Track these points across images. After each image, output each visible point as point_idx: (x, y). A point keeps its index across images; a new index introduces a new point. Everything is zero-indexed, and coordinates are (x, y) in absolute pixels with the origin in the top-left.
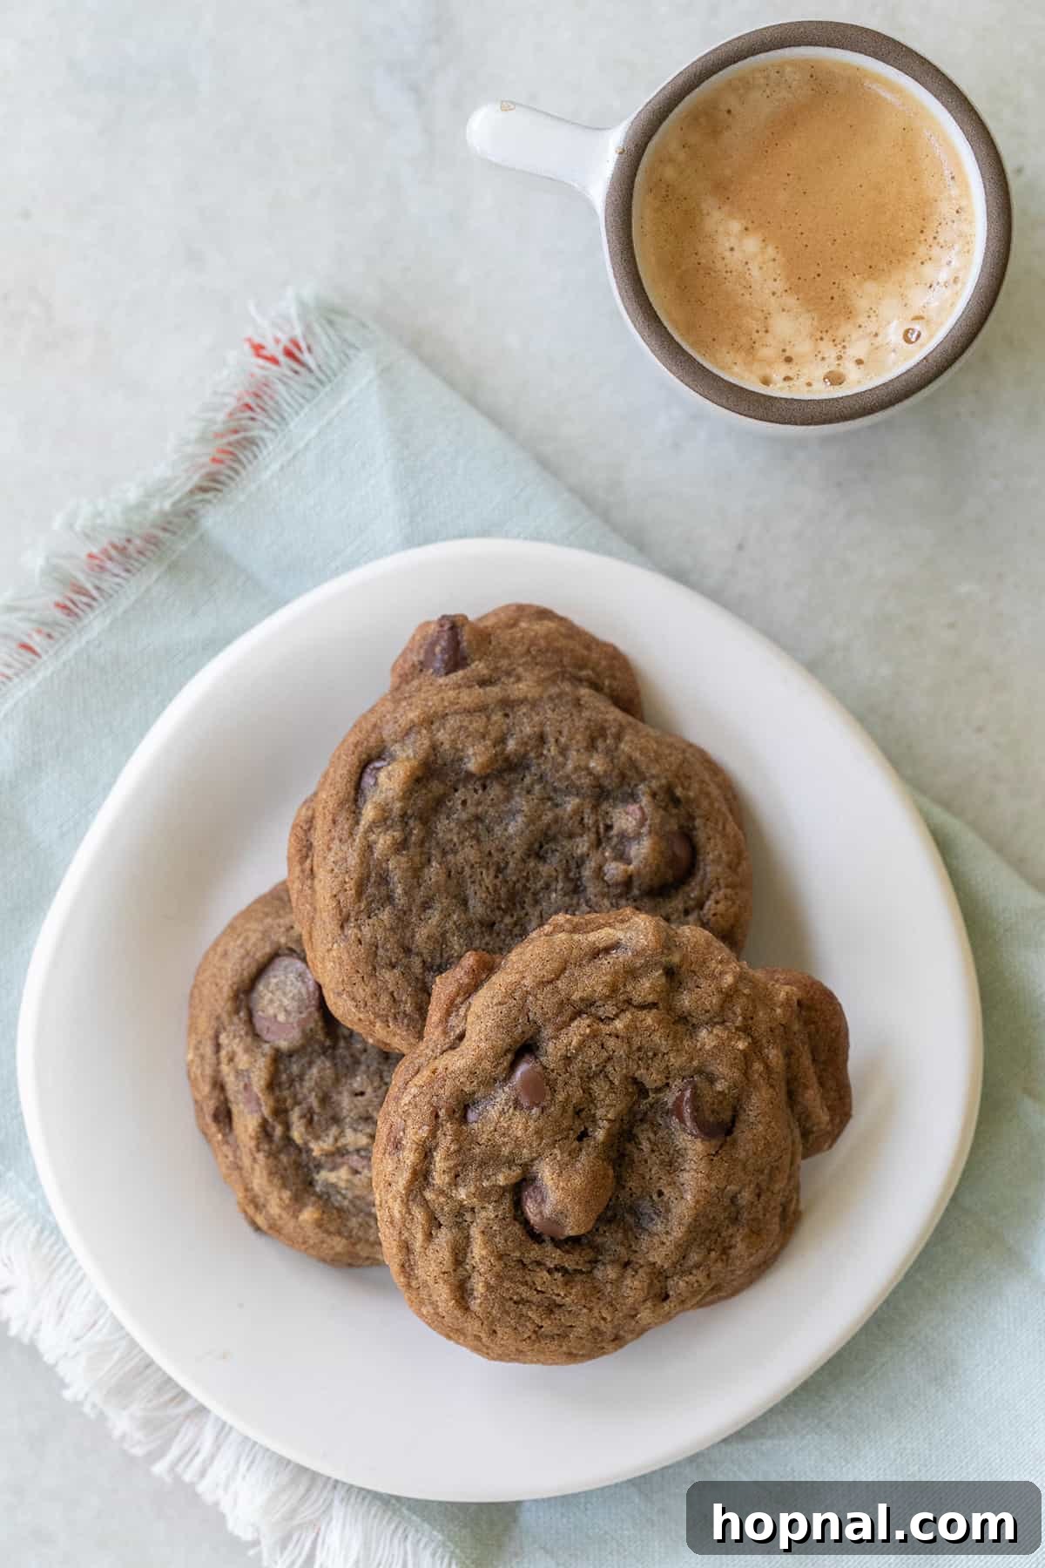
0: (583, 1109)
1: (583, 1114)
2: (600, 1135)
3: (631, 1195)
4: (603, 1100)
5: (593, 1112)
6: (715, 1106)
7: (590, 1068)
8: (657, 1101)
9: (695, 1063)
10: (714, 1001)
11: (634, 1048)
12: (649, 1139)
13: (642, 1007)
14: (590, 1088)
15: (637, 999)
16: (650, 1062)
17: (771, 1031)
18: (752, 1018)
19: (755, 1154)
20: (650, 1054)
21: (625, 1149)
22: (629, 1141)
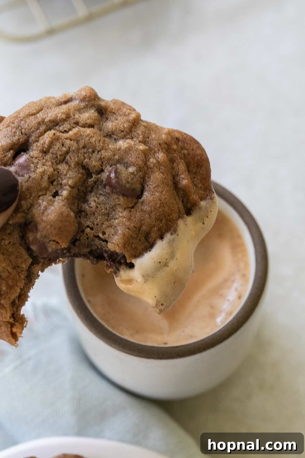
0: (55, 180)
1: (55, 183)
2: (65, 193)
3: (88, 238)
4: (66, 175)
5: (60, 182)
6: (129, 180)
7: (57, 157)
8: (98, 180)
9: (117, 157)
10: (125, 126)
11: (81, 146)
12: (95, 201)
13: (84, 126)
14: (57, 169)
15: (82, 122)
16: (90, 155)
17: (160, 145)
18: (148, 138)
19: (155, 209)
20: (90, 150)
21: (81, 207)
22: (84, 203)
